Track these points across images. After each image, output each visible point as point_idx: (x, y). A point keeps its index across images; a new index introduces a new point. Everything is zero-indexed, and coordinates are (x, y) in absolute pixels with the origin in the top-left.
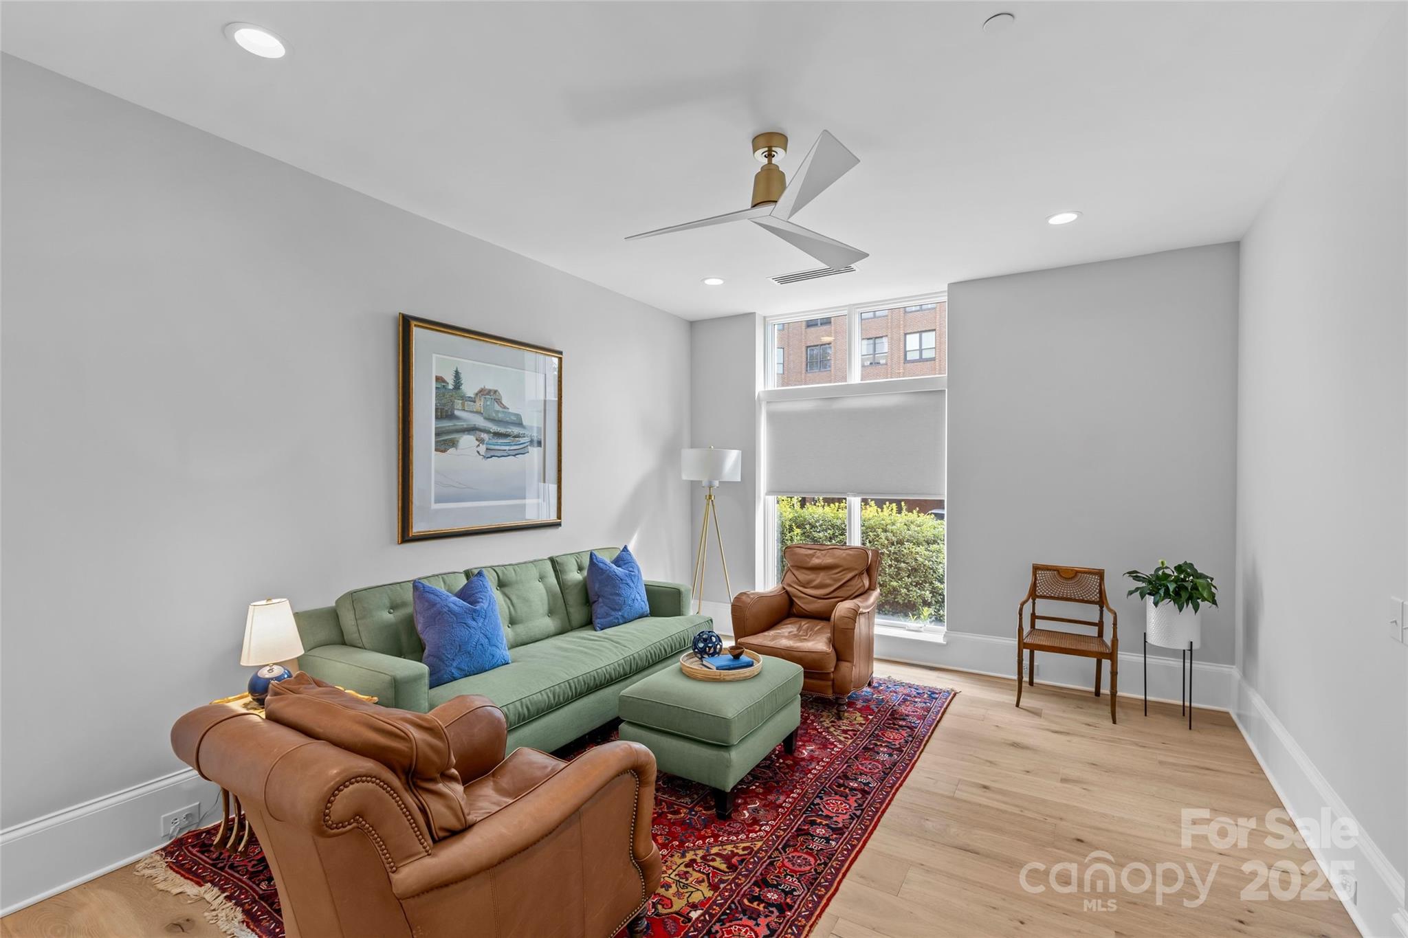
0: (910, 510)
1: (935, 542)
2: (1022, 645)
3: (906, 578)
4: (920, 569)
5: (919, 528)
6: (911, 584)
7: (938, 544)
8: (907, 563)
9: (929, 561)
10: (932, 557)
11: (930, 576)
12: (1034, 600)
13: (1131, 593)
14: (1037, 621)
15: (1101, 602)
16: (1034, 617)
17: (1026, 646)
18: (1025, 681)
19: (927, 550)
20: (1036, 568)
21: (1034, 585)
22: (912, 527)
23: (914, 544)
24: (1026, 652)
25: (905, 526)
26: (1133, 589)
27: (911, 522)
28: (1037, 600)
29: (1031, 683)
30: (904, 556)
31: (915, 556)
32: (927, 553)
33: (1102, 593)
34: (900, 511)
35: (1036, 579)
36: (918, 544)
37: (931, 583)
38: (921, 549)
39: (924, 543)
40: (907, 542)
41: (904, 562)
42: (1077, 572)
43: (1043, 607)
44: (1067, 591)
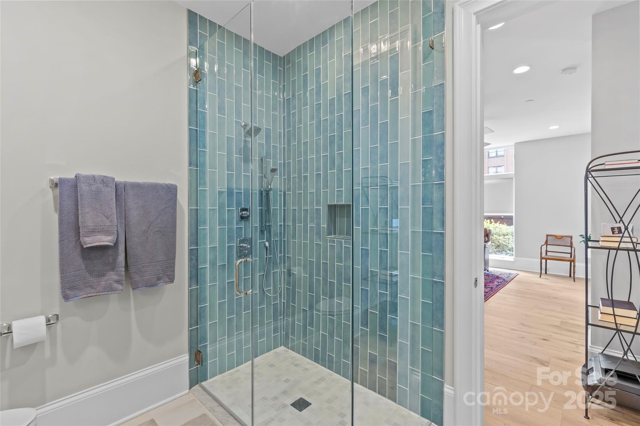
0: (496, 222)
1: (507, 235)
2: (542, 258)
3: (495, 249)
4: (501, 245)
5: (500, 230)
6: (497, 251)
7: (509, 236)
8: (495, 243)
9: (505, 242)
10: (506, 241)
11: (505, 248)
12: (547, 246)
13: (581, 242)
14: (548, 252)
15: (571, 246)
16: (547, 251)
17: (543, 258)
18: (544, 272)
19: (504, 238)
20: (547, 236)
21: (547, 241)
22: (497, 229)
23: (498, 236)
24: (544, 261)
25: (494, 229)
26: (582, 241)
27: (497, 227)
28: (548, 246)
29: (546, 273)
30: (494, 240)
31: (498, 240)
32: (504, 239)
33: (571, 243)
34: (491, 223)
35: (547, 239)
36: (500, 236)
37: (506, 251)
38: (501, 238)
39: (502, 235)
40: (495, 234)
41: (494, 243)
42: (562, 237)
43: (550, 248)
44: (558, 242)
